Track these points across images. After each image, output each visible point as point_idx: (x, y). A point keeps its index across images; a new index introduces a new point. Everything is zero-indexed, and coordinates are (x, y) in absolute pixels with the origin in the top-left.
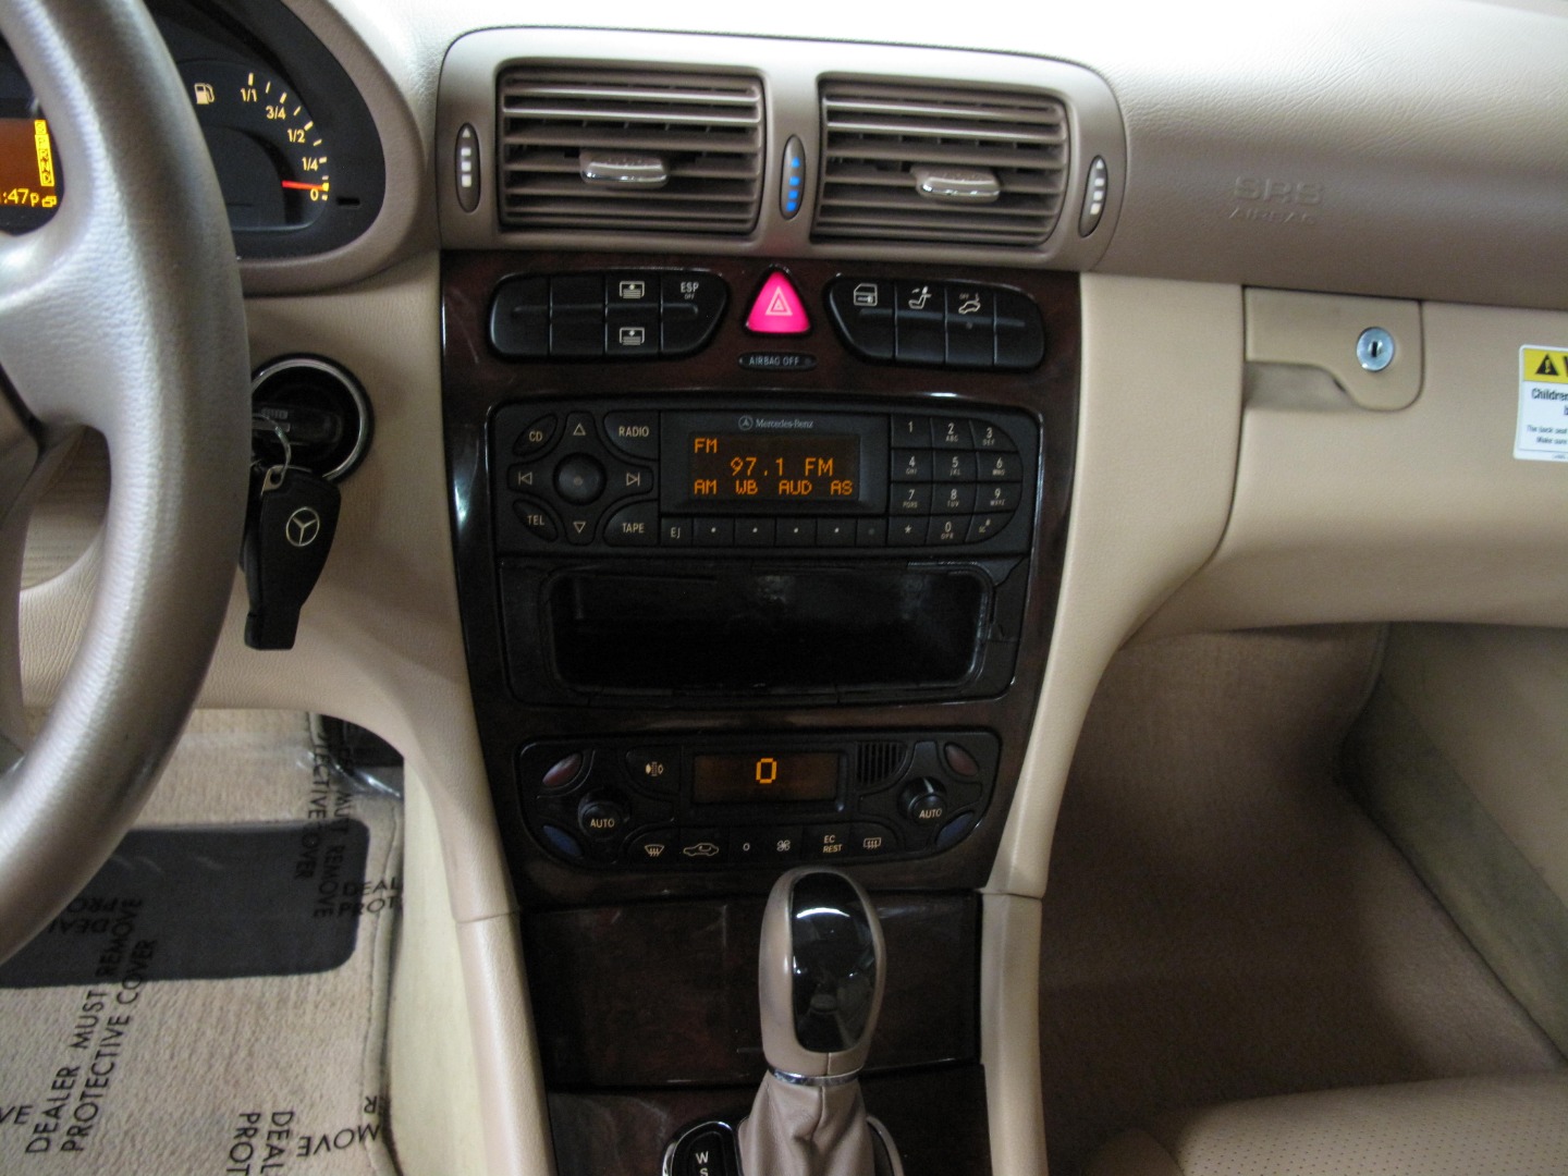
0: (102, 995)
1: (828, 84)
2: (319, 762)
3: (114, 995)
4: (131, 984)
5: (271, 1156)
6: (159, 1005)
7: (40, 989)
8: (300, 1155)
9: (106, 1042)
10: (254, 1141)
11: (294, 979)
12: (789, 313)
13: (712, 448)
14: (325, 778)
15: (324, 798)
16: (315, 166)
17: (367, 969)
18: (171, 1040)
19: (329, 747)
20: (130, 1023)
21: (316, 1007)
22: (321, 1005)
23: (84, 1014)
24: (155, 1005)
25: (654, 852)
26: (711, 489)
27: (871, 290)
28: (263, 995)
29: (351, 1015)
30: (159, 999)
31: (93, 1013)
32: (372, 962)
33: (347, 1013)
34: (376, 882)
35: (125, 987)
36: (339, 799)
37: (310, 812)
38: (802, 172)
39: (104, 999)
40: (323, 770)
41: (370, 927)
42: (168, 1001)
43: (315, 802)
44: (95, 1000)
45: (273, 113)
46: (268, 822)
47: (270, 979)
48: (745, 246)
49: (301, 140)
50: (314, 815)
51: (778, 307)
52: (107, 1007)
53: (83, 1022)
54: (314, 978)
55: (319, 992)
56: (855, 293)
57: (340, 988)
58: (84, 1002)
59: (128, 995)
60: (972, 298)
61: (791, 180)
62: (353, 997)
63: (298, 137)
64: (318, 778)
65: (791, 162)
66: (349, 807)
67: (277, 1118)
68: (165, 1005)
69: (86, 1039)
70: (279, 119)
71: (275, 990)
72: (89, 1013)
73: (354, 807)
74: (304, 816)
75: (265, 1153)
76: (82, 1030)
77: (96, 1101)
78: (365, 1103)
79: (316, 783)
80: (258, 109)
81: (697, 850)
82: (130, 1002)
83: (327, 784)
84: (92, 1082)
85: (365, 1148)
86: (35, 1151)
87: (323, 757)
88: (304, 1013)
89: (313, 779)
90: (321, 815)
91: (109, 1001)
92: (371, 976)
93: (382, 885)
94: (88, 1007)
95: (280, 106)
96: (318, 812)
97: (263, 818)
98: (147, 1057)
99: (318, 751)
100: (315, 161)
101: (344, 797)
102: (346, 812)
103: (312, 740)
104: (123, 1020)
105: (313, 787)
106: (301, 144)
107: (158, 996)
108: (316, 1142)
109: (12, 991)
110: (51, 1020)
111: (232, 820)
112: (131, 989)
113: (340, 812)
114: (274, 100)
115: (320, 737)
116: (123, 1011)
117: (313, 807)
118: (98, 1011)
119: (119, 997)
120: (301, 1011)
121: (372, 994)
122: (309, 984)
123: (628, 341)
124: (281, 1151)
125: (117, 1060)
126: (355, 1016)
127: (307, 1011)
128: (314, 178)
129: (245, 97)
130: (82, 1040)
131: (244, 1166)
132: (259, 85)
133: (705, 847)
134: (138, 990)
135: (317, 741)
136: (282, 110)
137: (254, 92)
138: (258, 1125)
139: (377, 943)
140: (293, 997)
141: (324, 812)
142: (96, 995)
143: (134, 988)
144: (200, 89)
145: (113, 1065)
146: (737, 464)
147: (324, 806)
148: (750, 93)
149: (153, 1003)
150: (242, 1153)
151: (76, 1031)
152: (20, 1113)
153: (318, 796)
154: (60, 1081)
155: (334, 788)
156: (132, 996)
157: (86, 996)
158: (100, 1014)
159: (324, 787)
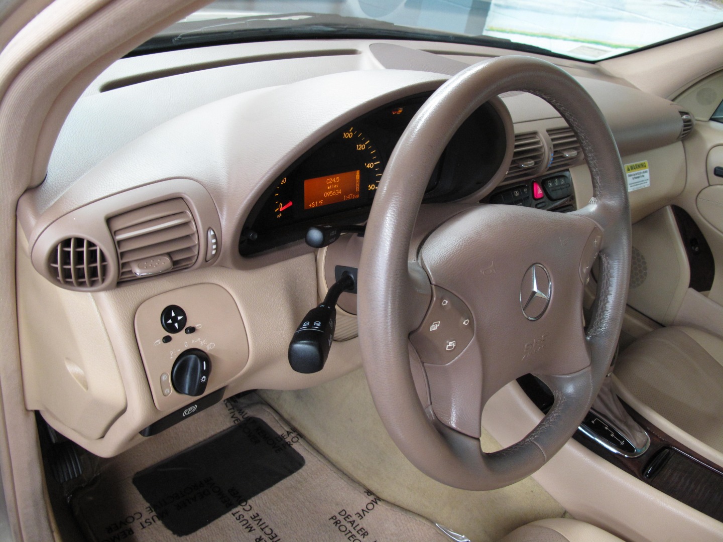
0: (237, 512)
3: (242, 510)
4: (243, 504)
5: (352, 525)
8: (361, 519)
9: (259, 524)
10: (342, 523)
11: (296, 474)
12: (541, 192)
15: (234, 414)
17: (316, 459)
18: (279, 512)
20: (259, 515)
21: (312, 478)
23: (239, 521)
24: (260, 506)
27: (550, 182)
28: (291, 484)
29: (327, 475)
30: (259, 503)
31: (241, 519)
32: (316, 456)
33: (325, 475)
34: (285, 433)
35: (242, 506)
36: (239, 413)
37: (234, 421)
39: (240, 513)
40: (228, 404)
41: (299, 447)
42: (263, 502)
43: (232, 417)
44: (237, 515)
46: (221, 432)
47: (288, 478)
50: (236, 422)
52: (244, 514)
53: (242, 523)
54: (301, 470)
55: (307, 474)
57: (313, 469)
58: (235, 518)
59: (247, 508)
60: (563, 179)
61: (550, 156)
62: (321, 469)
64: (229, 408)
66: (245, 414)
67: (341, 514)
68: (264, 504)
69: (251, 528)
71: (294, 480)
73: (248, 413)
74: (233, 424)
75: (350, 525)
76: (246, 526)
78: (366, 494)
79: (229, 410)
82: (251, 509)
83: (233, 408)
84: (271, 538)
85: (380, 505)
88: (311, 482)
90: (239, 421)
91: (242, 513)
92: (320, 460)
93: (288, 433)
94: (238, 518)
96: (237, 420)
97: (218, 431)
98: (279, 521)
102: (246, 416)
104: (256, 515)
107: (257, 503)
108: (361, 513)
109: (204, 528)
110: (231, 529)
111: (207, 437)
113: (244, 417)
116: (251, 513)
117: (234, 419)
118: (243, 517)
119: (244, 510)
120: (309, 482)
121: (327, 465)
122: (301, 473)
124: (354, 521)
125: (270, 527)
126: (329, 474)
131: (348, 531)
134: (248, 504)
138: (338, 519)
139: (310, 449)
140: (302, 480)
141: (239, 419)
142: (235, 513)
143: (246, 504)
145: (271, 529)
147: (236, 417)
149: (258, 505)
150: (343, 529)
151: (244, 527)
153: (232, 414)
155: (236, 409)
156: (249, 508)
157: (232, 516)
158: (245, 518)
159: (232, 411)
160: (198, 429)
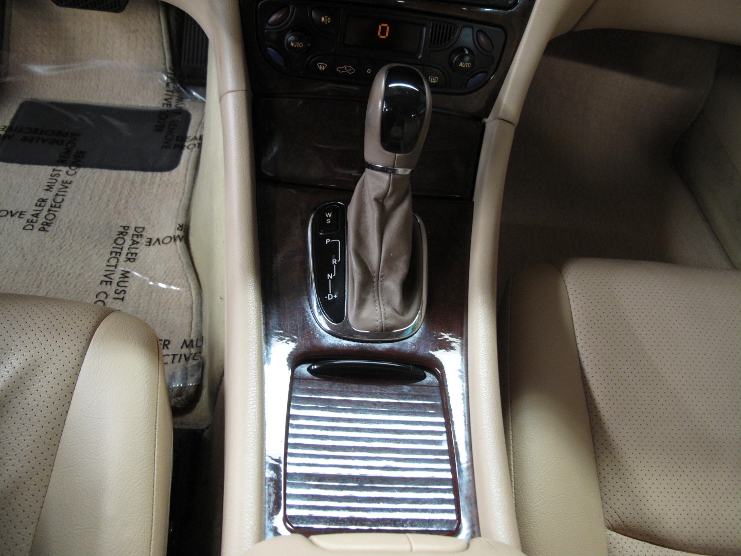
0: (59, 171)
2: (169, 81)
3: (65, 171)
4: (73, 168)
5: (133, 244)
6: (86, 178)
7: (31, 166)
8: (146, 245)
9: (61, 190)
10: (126, 237)
11: (150, 174)
14: (172, 89)
15: (171, 99)
17: (184, 172)
18: (90, 192)
19: (175, 74)
20: (72, 183)
21: (159, 186)
22: (161, 186)
23: (51, 177)
24: (84, 178)
28: (135, 179)
29: (175, 191)
30: (86, 175)
31: (55, 177)
32: (187, 169)
33: (173, 190)
34: (192, 137)
35: (70, 168)
36: (178, 100)
37: (163, 104)
39: (60, 173)
40: (171, 85)
41: (187, 155)
42: (90, 177)
43: (166, 100)
44: (56, 172)
46: (143, 107)
47: (138, 173)
50: (165, 106)
52: (62, 176)
53: (50, 181)
54: (159, 174)
55: (161, 180)
57: (171, 180)
58: (51, 173)
59: (71, 172)
62: (177, 183)
64: (168, 89)
66: (182, 104)
67: (137, 229)
68: (88, 178)
69: (52, 188)
71: (140, 177)
72: (53, 178)
73: (185, 105)
74: (160, 106)
75: (130, 243)
76: (50, 184)
77: (55, 213)
78: (178, 226)
79: (167, 91)
82: (72, 175)
83: (172, 92)
84: (53, 205)
85: (176, 245)
86: (26, 229)
87: (171, 79)
88: (153, 188)
89: (166, 89)
90: (169, 106)
91: (63, 174)
92: (186, 176)
93: (195, 138)
94: (53, 175)
96: (167, 104)
97: (140, 105)
98: (79, 198)
99: (169, 75)
101: (181, 99)
102: (181, 106)
103: (166, 69)
104: (69, 182)
105: (166, 92)
107: (85, 174)
108: (154, 241)
109: (18, 165)
110: (36, 178)
111: (126, 104)
112: (73, 170)
113: (178, 106)
115: (170, 68)
116: (69, 178)
117: (165, 102)
118: (57, 177)
119: (67, 173)
120: (152, 187)
121: (185, 183)
122: (156, 176)
124: (138, 243)
125: (65, 198)
126: (177, 192)
127: (155, 188)
130: (49, 188)
131: (121, 247)
134: (76, 170)
135: (169, 71)
138: (128, 231)
139: (190, 161)
140: (148, 181)
141: (170, 105)
142: (57, 170)
143: (75, 169)
145: (63, 200)
147: (170, 102)
149: (83, 176)
150: (120, 241)
151: (47, 184)
152: (21, 214)
153: (168, 97)
154: (39, 203)
155: (176, 94)
156: (73, 172)
157: (52, 170)
158: (58, 179)
159: (170, 93)
160: (122, 93)
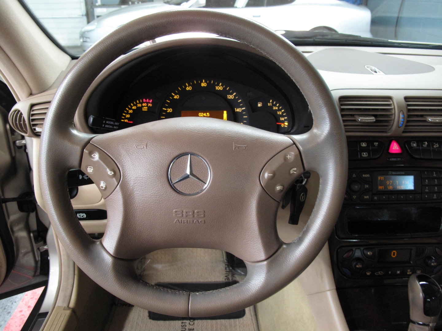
0: (185, 323)
1: (407, 99)
2: (226, 266)
3: (188, 323)
4: (191, 321)
6: (200, 326)
7: (170, 321)
11: (232, 320)
12: (398, 149)
13: (382, 179)
14: (228, 270)
15: (228, 276)
16: (283, 119)
17: (251, 318)
19: (228, 262)
20: (194, 330)
21: (240, 327)
22: (241, 327)
23: (182, 327)
24: (199, 326)
25: (368, 274)
26: (382, 188)
27: (415, 143)
28: (225, 324)
29: (249, 329)
30: (200, 324)
31: (184, 327)
32: (251, 316)
33: (248, 328)
35: (190, 321)
36: (232, 276)
37: (225, 279)
38: (404, 118)
39: (186, 324)
40: (227, 268)
42: (202, 325)
43: (226, 276)
44: (183, 324)
45: (275, 108)
46: (215, 281)
47: (226, 320)
48: (388, 134)
49: (281, 114)
50: (226, 280)
51: (395, 147)
52: (187, 326)
53: (182, 329)
54: (237, 320)
55: (239, 323)
56: (411, 144)
57: (244, 323)
58: (181, 324)
59: (192, 323)
60: (436, 144)
61: (401, 119)
62: (249, 324)
63: (280, 113)
65: (401, 116)
66: (235, 278)
68: (201, 326)
70: (276, 109)
71: (228, 323)
72: (183, 327)
73: (236, 278)
74: (224, 280)
80: (272, 107)
81: (379, 273)
82: (193, 325)
83: (229, 272)
87: (227, 265)
88: (237, 328)
89: (225, 271)
90: (228, 280)
91: (187, 324)
92: (252, 319)
94: (183, 326)
95: (277, 106)
96: (227, 279)
97: (213, 280)
99: (226, 263)
100: (283, 118)
101: (233, 275)
102: (234, 279)
103: (224, 261)
104: (192, 329)
105: (225, 273)
106: (280, 115)
107: (199, 324)
109: (163, 321)
110: (174, 329)
111: (206, 281)
112: (192, 322)
113: (233, 279)
114: (275, 105)
115: (226, 260)
116: (191, 327)
117: (226, 278)
118: (185, 327)
119: (189, 323)
120: (236, 328)
121: (253, 324)
122: (236, 321)
123: (364, 156)
126: (250, 329)
127: (238, 328)
128: (283, 122)
129: (269, 105)
132: (272, 103)
133: (380, 273)
134: (194, 322)
135: (225, 261)
136: (277, 107)
137: (271, 104)
139: (251, 311)
140: (233, 325)
141: (229, 279)
142: (184, 323)
143: (193, 321)
144: (259, 103)
146: (388, 182)
147: (228, 278)
148: (389, 101)
149: (198, 325)
153: (227, 275)
155: (230, 273)
156: (193, 323)
157: (181, 323)
158: (186, 328)
159: (228, 273)
160: (203, 275)
